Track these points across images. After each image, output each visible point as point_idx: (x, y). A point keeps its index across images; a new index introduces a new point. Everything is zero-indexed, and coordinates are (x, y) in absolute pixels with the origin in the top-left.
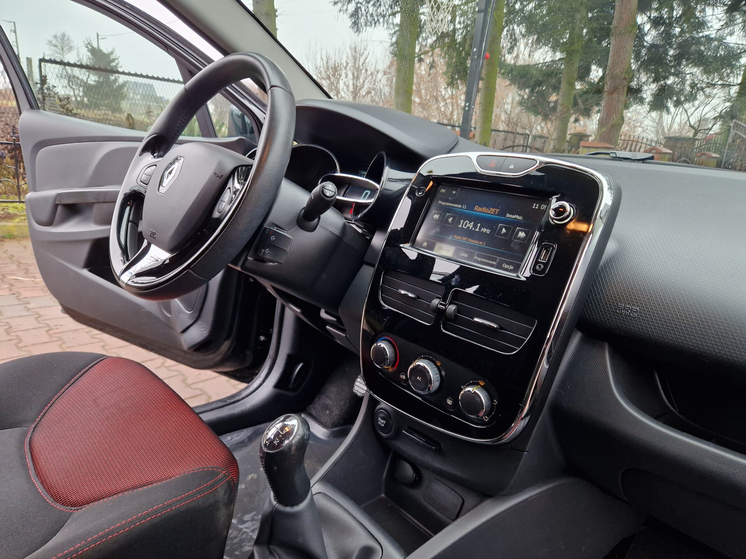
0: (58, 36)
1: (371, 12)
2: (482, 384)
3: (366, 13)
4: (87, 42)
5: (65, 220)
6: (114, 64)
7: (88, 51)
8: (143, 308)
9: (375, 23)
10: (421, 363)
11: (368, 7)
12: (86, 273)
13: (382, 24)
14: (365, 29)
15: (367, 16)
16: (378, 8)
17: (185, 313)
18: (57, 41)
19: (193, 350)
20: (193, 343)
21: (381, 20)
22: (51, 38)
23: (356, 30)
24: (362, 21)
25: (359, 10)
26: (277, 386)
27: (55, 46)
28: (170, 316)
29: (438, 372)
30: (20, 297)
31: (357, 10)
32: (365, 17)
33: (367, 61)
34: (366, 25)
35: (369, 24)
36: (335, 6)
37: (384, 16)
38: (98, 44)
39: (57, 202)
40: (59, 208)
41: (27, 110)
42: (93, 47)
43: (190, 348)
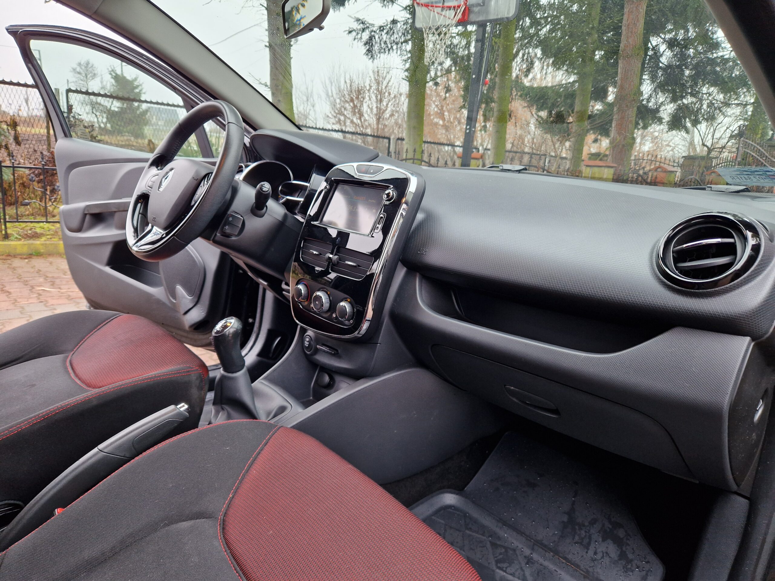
0: (82, 63)
1: (384, 39)
2: (349, 300)
3: (380, 41)
4: (110, 69)
5: (92, 226)
6: (137, 91)
7: (112, 77)
8: (154, 296)
9: (389, 50)
10: (319, 293)
11: (382, 35)
12: (108, 270)
13: (395, 51)
14: (379, 55)
15: (380, 44)
16: (391, 36)
17: (187, 298)
18: (81, 68)
19: (193, 328)
20: (193, 322)
21: (395, 47)
22: (75, 66)
23: (370, 57)
24: (376, 48)
25: (373, 38)
26: (259, 355)
27: (79, 73)
28: (175, 302)
29: (328, 298)
30: (47, 305)
31: (371, 38)
32: (379, 45)
33: (390, 84)
34: (380, 53)
35: (383, 51)
36: (350, 35)
37: (397, 44)
38: (122, 71)
39: (86, 212)
40: (88, 217)
41: (62, 138)
42: (116, 74)
43: (191, 326)
